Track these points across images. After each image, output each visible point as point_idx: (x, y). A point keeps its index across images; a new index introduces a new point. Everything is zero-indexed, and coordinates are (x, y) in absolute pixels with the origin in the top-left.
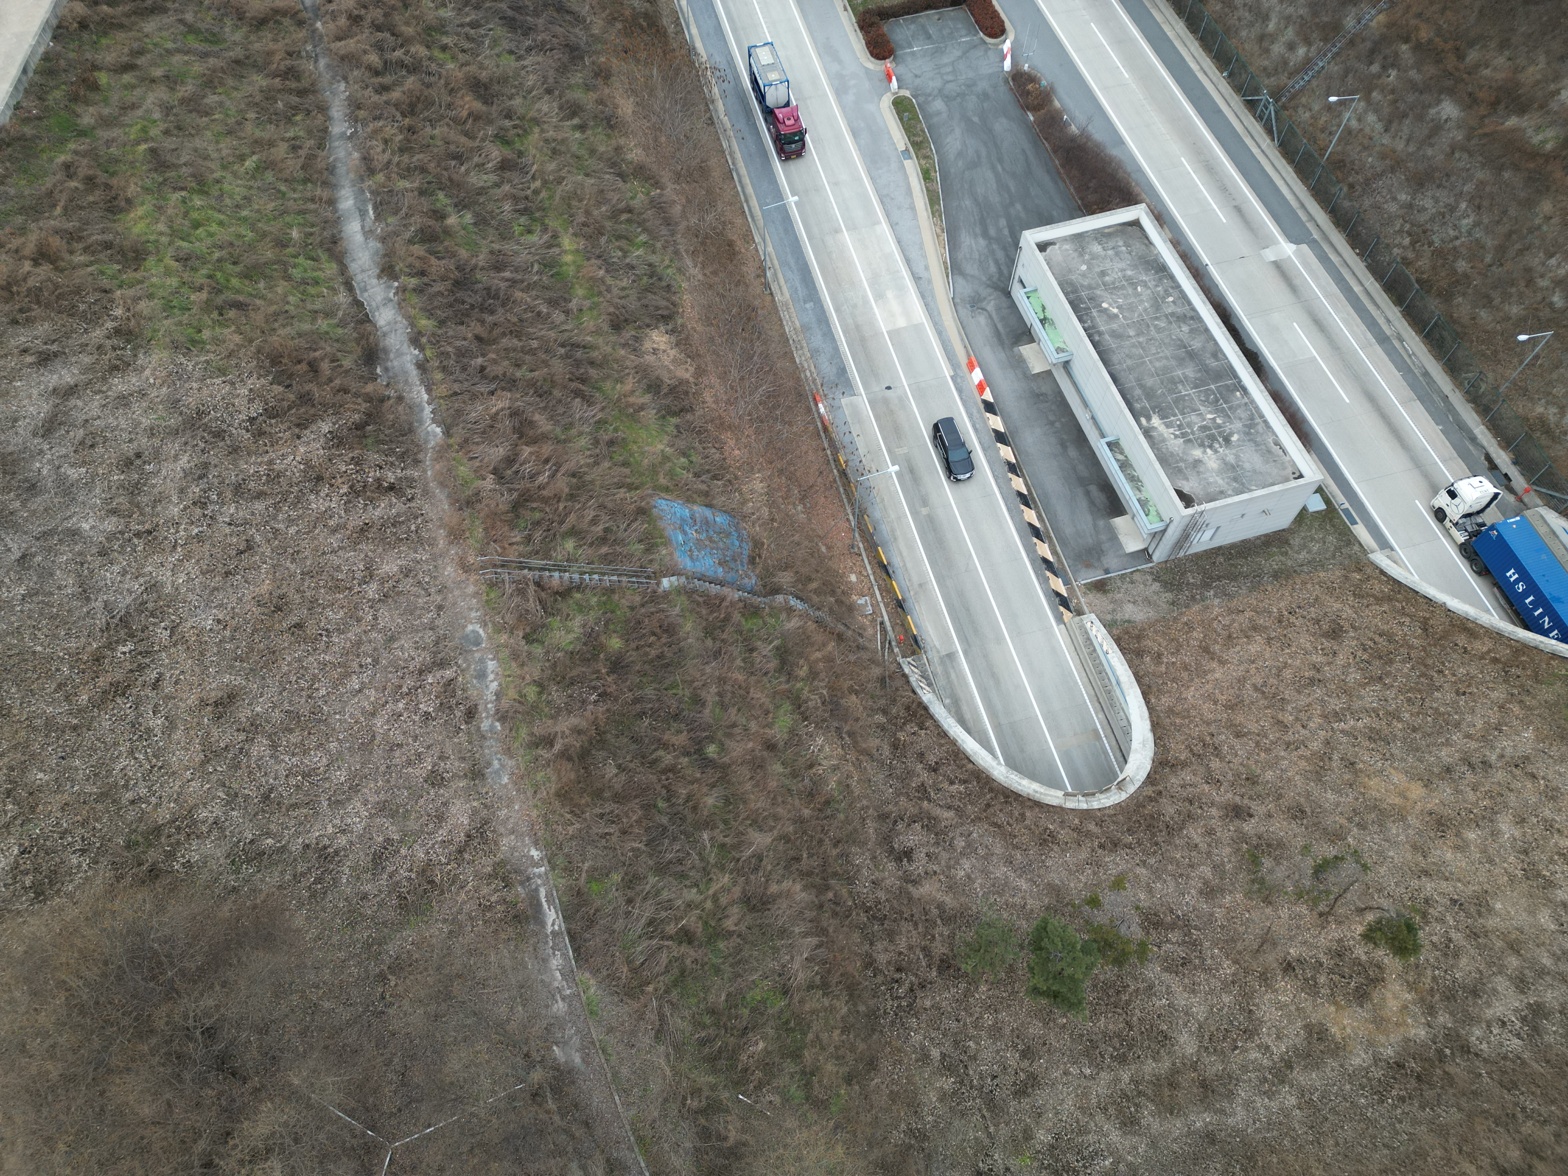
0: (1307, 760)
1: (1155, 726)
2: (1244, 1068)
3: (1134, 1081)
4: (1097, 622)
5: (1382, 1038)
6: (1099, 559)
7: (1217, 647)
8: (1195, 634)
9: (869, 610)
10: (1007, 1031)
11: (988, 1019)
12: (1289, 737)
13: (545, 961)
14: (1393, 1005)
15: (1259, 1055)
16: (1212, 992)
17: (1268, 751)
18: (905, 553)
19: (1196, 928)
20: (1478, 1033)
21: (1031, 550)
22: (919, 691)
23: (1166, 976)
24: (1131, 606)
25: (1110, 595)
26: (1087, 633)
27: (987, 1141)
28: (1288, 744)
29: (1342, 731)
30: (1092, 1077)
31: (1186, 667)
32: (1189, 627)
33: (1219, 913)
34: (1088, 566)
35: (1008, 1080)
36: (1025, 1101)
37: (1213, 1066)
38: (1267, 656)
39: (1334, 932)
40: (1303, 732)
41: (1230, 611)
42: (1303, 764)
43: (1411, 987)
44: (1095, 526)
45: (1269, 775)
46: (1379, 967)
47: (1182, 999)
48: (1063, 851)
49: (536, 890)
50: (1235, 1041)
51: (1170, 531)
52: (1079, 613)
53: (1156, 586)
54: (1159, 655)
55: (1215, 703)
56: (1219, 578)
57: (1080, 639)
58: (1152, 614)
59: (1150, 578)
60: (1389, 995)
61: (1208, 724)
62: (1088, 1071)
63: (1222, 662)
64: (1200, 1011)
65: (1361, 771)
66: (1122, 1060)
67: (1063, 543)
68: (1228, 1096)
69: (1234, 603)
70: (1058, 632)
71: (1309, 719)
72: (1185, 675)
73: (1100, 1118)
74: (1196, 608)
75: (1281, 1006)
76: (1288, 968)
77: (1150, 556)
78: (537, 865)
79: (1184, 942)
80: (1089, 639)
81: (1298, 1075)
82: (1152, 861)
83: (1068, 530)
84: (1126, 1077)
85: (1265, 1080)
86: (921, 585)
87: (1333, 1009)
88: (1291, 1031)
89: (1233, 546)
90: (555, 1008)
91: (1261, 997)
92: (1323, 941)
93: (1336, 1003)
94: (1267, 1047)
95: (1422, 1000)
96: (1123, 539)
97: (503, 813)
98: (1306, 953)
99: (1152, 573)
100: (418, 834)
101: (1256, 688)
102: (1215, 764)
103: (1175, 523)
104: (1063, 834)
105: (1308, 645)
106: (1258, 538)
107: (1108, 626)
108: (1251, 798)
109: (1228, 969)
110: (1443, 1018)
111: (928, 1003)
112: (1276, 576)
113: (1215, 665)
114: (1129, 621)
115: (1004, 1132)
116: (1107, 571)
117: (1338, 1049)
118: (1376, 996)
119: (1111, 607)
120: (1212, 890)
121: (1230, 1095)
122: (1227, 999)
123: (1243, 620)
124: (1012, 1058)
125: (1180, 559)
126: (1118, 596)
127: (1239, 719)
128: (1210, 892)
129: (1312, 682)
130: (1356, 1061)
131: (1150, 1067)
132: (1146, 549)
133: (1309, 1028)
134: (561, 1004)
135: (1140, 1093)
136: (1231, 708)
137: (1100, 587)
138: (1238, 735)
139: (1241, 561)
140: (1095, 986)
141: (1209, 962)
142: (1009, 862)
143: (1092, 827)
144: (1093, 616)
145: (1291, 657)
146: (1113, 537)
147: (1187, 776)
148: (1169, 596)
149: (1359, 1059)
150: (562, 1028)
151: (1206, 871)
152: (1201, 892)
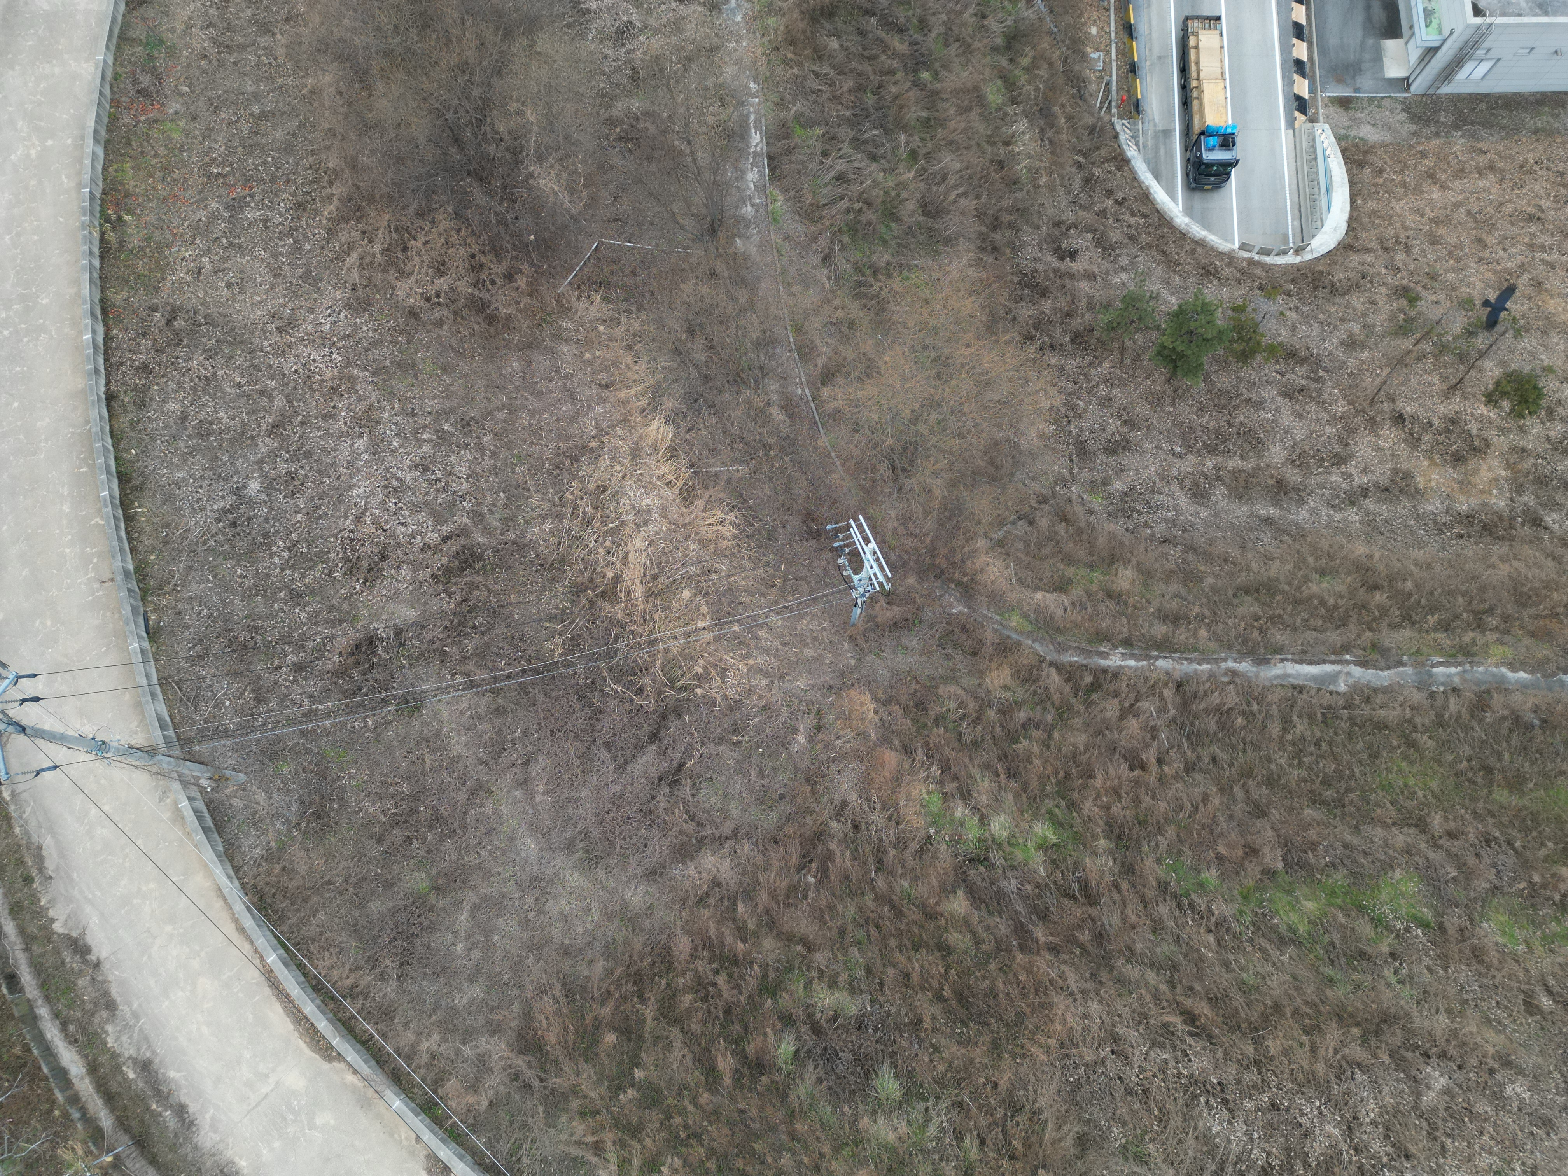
0: (1495, 272)
1: (1351, 220)
2: (1322, 486)
3: (1217, 468)
4: (1329, 132)
5: (1462, 498)
6: (1354, 77)
7: (1444, 177)
8: (1426, 162)
9: (1100, 66)
10: (1116, 404)
11: (1103, 390)
12: (1486, 254)
13: (744, 172)
14: (1485, 475)
15: (1340, 480)
16: (1318, 420)
17: (1459, 259)
18: (1154, 22)
19: (1326, 370)
20: (1554, 516)
21: (1286, 49)
22: (1125, 147)
23: (1279, 399)
24: (1369, 127)
25: (1351, 113)
26: (1314, 140)
27: (1068, 476)
28: (1480, 260)
29: (1543, 261)
30: (1180, 456)
31: (1404, 185)
32: (1423, 155)
33: (1352, 363)
34: (1340, 81)
35: (1103, 437)
36: (1113, 460)
37: (1293, 476)
38: (1494, 191)
39: (1456, 405)
40: (1501, 253)
41: (1473, 149)
42: (1489, 275)
43: (1508, 466)
44: (1363, 43)
45: (1451, 276)
46: (1487, 444)
47: (1287, 419)
48: (1221, 284)
49: (748, 116)
50: (1323, 460)
51: (1444, 48)
52: (1313, 120)
53: (1403, 116)
54: (1381, 171)
55: (1422, 216)
56: (1472, 124)
57: (1305, 145)
58: (1388, 139)
59: (1399, 107)
60: (1485, 467)
61: (1407, 229)
62: (1178, 449)
63: (1443, 187)
64: (1299, 433)
65: (1546, 290)
66: (1212, 450)
67: (1323, 51)
68: (1297, 501)
69: (1480, 145)
70: (1285, 136)
71: (1513, 245)
72: (1401, 191)
73: (1175, 487)
74: (1436, 142)
75: (1377, 449)
76: (1399, 419)
77: (1409, 85)
78: (753, 96)
79: (1308, 377)
80: (1313, 147)
81: (1370, 504)
82: (1305, 309)
83: (1333, 40)
84: (1210, 463)
85: (1338, 497)
86: (1160, 58)
87: (1426, 463)
88: (1379, 470)
89: (1502, 96)
90: (744, 210)
91: (1362, 437)
92: (1442, 409)
93: (1431, 459)
94: (1351, 475)
95: (1515, 480)
96: (1387, 61)
97: (732, 45)
98: (1421, 413)
99: (1403, 103)
100: (656, 32)
101: (1469, 213)
102: (1400, 257)
103: (1455, 36)
104: (1227, 272)
105: (1542, 192)
106: (1534, 94)
107: (1339, 139)
108: (1425, 287)
109: (1341, 407)
110: (1528, 499)
111: (1053, 361)
112: (1536, 132)
113: (1435, 188)
114: (1362, 139)
115: (1086, 475)
116: (1357, 90)
117: (1417, 494)
118: (1471, 465)
119: (1349, 123)
120: (1354, 343)
121: (1300, 501)
122: (1328, 430)
123: (1483, 160)
124: (1113, 424)
125: (1439, 96)
126: (1359, 115)
127: (1442, 231)
128: (1351, 344)
129: (1531, 218)
130: (1429, 508)
131: (1234, 463)
132: (1408, 78)
133: (1395, 471)
134: (749, 208)
135: (1218, 478)
136: (1437, 223)
137: (1344, 103)
138: (1433, 243)
139: (1504, 113)
140: (1210, 391)
141: (1326, 396)
142: (1167, 283)
143: (1258, 271)
144: (1327, 126)
145: (1518, 196)
146: (1378, 58)
147: (1369, 258)
148: (1413, 128)
149: (1433, 506)
150: (747, 226)
151: (1356, 328)
152: (1342, 343)
